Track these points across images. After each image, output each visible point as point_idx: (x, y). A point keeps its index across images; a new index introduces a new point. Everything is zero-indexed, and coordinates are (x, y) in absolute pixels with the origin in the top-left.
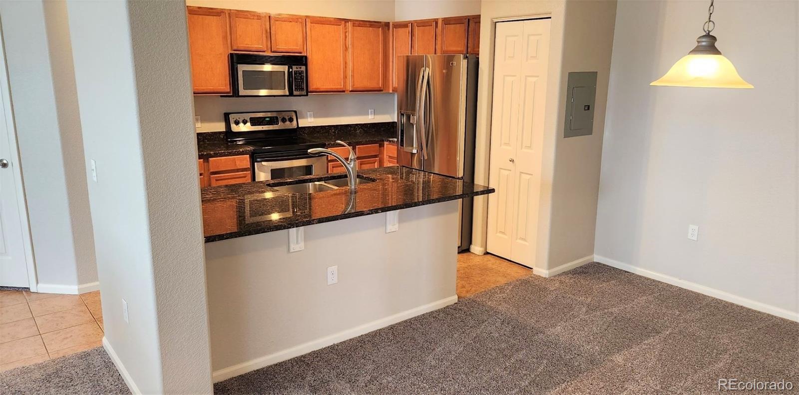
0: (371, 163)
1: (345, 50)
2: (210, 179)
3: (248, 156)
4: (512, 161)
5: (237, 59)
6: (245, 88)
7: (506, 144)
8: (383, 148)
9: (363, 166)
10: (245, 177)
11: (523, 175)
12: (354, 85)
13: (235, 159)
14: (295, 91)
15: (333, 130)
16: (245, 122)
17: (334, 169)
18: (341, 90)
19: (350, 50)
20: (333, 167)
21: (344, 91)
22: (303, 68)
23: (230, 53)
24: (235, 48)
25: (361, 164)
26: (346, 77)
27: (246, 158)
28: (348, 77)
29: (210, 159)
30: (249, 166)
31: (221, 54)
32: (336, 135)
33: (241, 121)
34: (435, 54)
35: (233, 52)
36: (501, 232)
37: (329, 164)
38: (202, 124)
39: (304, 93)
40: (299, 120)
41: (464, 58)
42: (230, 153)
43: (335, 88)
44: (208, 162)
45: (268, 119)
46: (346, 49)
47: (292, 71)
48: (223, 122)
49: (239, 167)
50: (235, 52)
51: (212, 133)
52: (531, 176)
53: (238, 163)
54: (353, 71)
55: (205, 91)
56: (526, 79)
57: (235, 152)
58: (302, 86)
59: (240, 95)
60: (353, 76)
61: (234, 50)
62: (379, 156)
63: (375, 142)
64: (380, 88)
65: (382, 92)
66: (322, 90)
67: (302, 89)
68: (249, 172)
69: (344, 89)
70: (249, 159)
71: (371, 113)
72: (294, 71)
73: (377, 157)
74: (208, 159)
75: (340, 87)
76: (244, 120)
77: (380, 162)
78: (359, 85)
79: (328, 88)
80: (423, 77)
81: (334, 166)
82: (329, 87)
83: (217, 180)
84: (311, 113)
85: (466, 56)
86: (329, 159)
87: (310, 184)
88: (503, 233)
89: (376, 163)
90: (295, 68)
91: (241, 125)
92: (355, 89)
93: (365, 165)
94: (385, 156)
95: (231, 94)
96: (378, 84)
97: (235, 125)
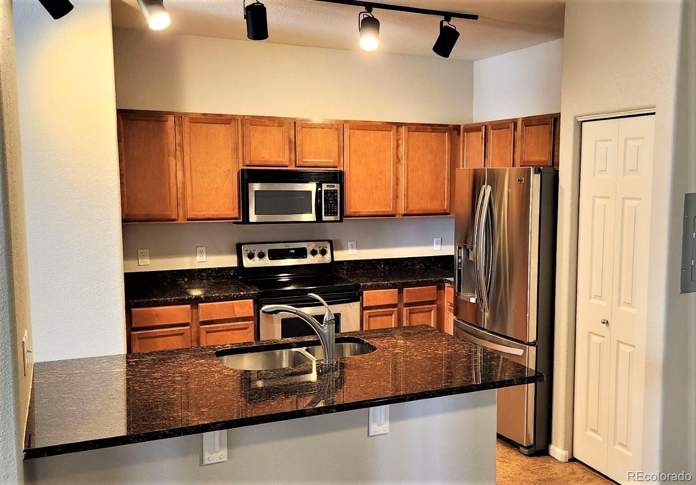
0: (426, 312)
1: (397, 162)
2: (198, 332)
3: (252, 300)
4: (606, 323)
5: (248, 176)
6: (257, 212)
7: (597, 297)
8: (443, 291)
9: (414, 316)
10: (246, 328)
11: (621, 345)
12: (407, 207)
13: (233, 304)
14: (325, 216)
15: (382, 266)
16: (261, 256)
17: (372, 318)
18: (389, 213)
19: (403, 162)
20: (369, 317)
21: (394, 216)
22: (337, 187)
23: (241, 169)
24: (248, 163)
25: (410, 313)
26: (397, 197)
27: (248, 304)
28: (400, 196)
29: (200, 305)
30: (252, 315)
31: (229, 170)
32: (387, 272)
33: (256, 253)
34: (513, 166)
35: (246, 168)
36: (592, 430)
37: (365, 312)
38: (208, 257)
39: (338, 218)
40: (335, 253)
41: (535, 173)
42: (226, 297)
43: (381, 212)
44: (197, 308)
45: (293, 251)
46: (398, 160)
47: (321, 191)
48: (234, 254)
49: (238, 316)
50: (248, 168)
51: (219, 268)
52: (633, 348)
53: (237, 310)
54: (407, 189)
55: (206, 217)
56: (623, 203)
57: (234, 295)
58: (334, 210)
59: (250, 221)
60: (407, 196)
61: (247, 166)
62: (438, 302)
63: (432, 283)
64: (445, 210)
65: (448, 216)
66: (363, 214)
67: (335, 214)
68: (252, 322)
69: (394, 213)
70: (252, 305)
71: (437, 243)
72: (325, 190)
73: (434, 304)
74: (198, 305)
75: (389, 209)
76: (261, 252)
77: (438, 310)
78: (415, 207)
79: (371, 212)
80: (483, 197)
81: (370, 315)
82: (373, 210)
83: (207, 332)
84: (352, 243)
85: (540, 169)
86: (364, 305)
87: (284, 351)
88: (596, 432)
89: (432, 312)
90: (325, 187)
91: (256, 258)
92: (409, 213)
93: (415, 315)
94: (446, 303)
95: (241, 221)
96: (443, 205)
97: (248, 259)
